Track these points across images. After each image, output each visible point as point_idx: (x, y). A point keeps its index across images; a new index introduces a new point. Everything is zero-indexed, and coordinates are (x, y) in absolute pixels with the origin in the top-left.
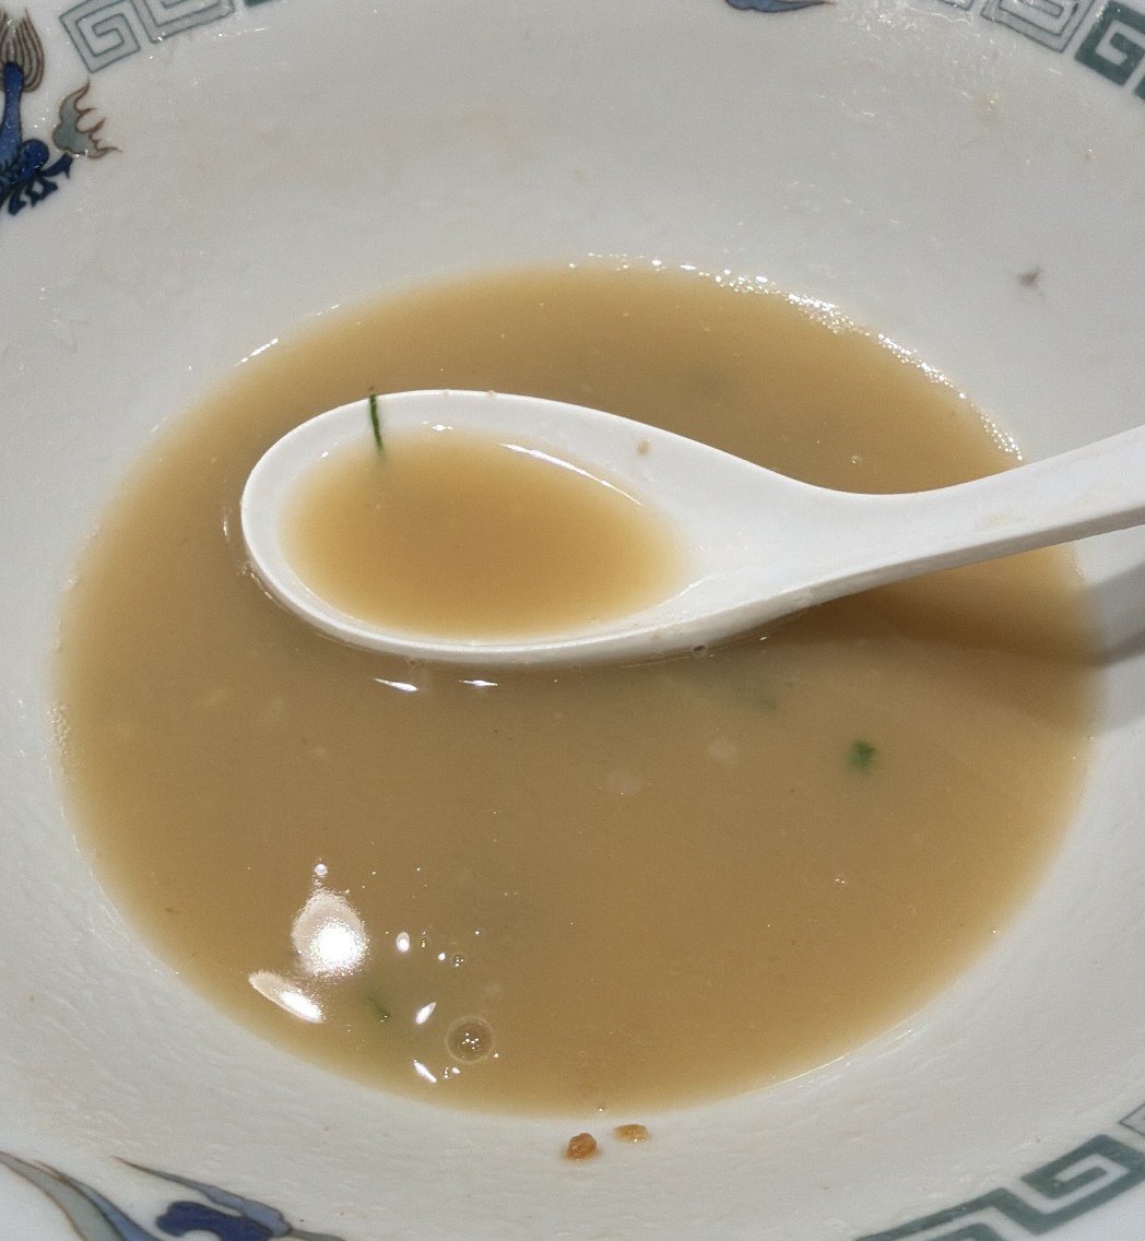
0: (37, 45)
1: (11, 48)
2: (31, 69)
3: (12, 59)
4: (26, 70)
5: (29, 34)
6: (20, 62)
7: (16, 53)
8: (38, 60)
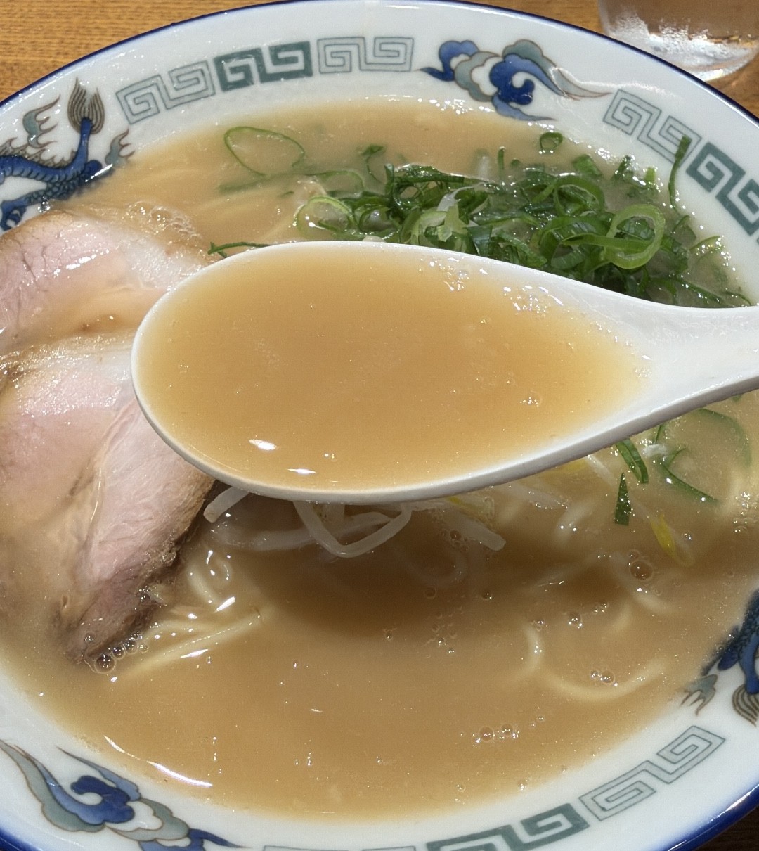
0: (102, 108)
1: (87, 109)
2: (96, 122)
3: (86, 115)
4: (94, 122)
5: (97, 103)
6: (91, 117)
7: (89, 112)
8: (101, 115)
